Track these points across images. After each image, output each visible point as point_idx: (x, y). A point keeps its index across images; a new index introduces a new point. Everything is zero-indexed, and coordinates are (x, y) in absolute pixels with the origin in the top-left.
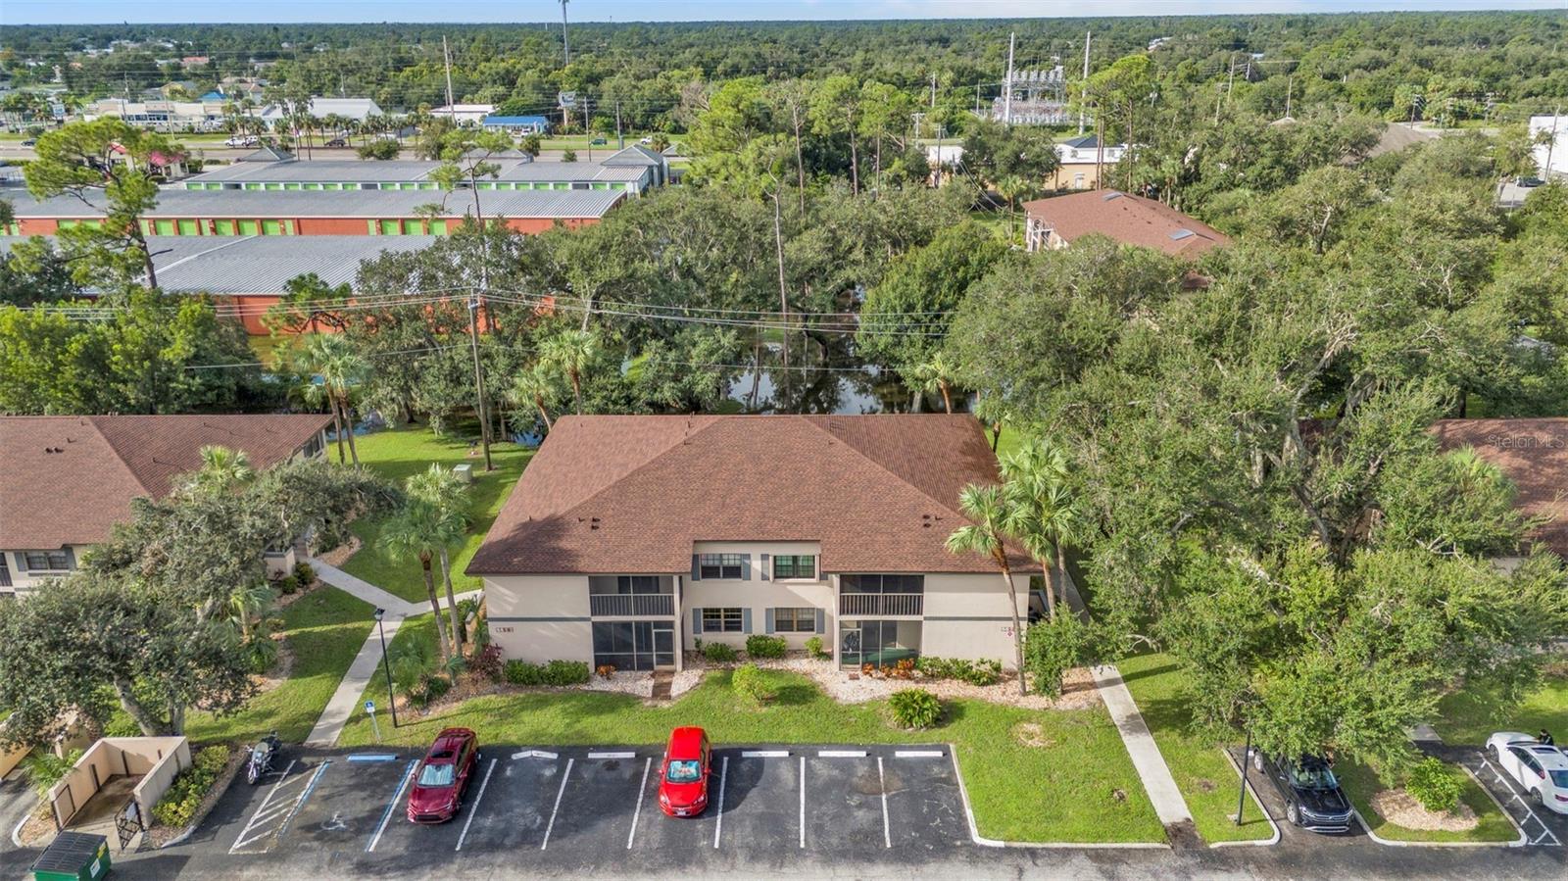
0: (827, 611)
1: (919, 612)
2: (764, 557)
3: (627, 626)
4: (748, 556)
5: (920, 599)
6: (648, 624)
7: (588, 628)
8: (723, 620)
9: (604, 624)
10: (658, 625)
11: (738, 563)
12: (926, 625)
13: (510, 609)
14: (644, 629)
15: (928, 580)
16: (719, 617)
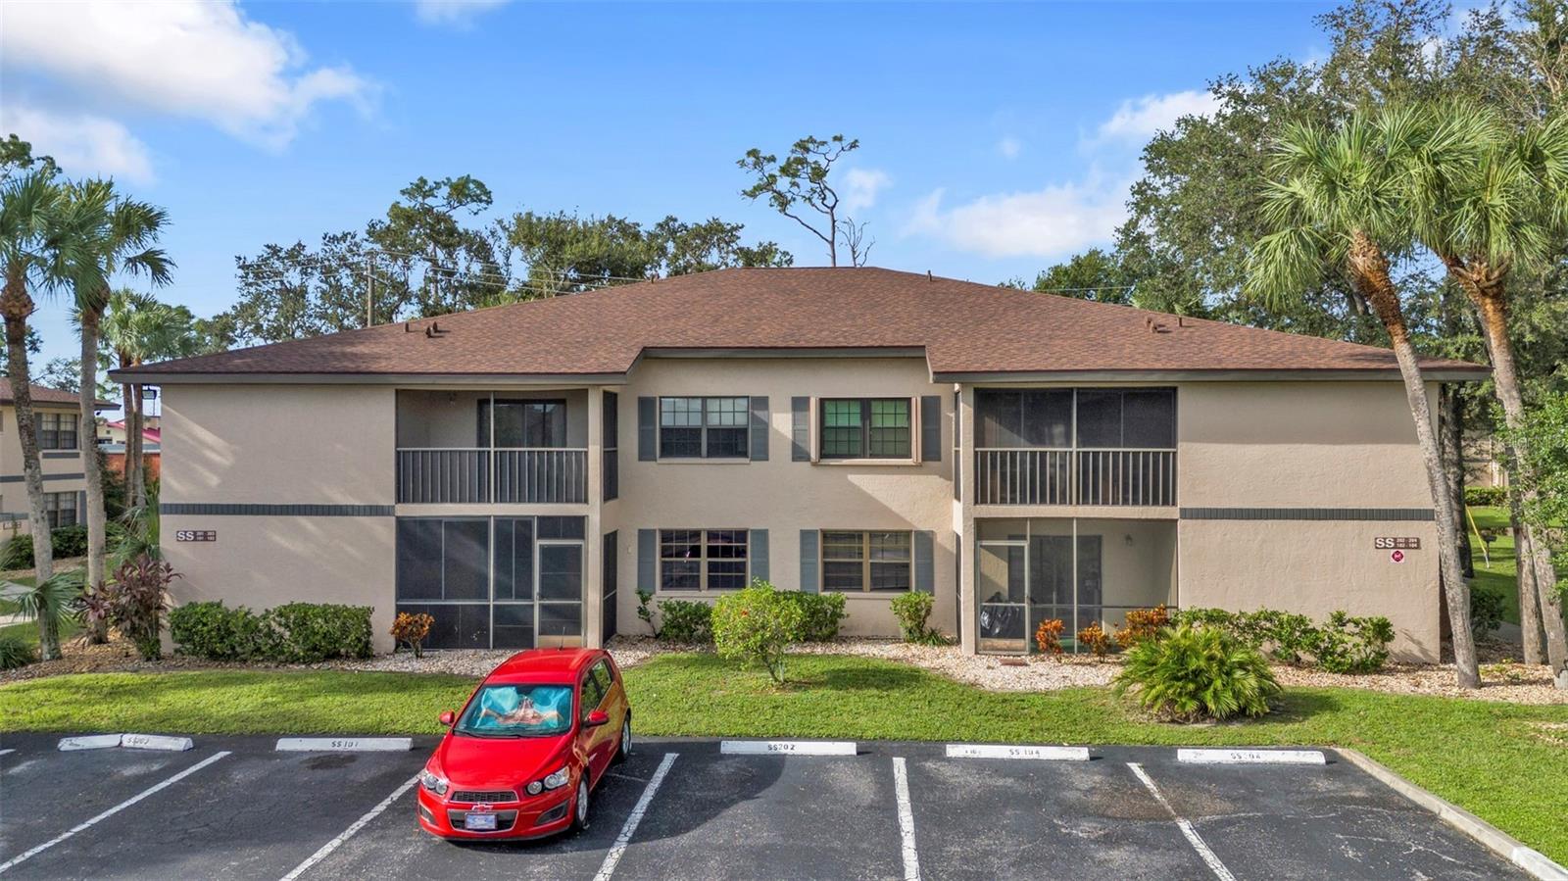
0: (939, 539)
1: (1168, 499)
2: (799, 404)
3: (475, 528)
4: (761, 403)
5: (1169, 463)
6: (525, 523)
7: (384, 532)
8: (704, 561)
9: (423, 522)
10: (551, 526)
11: (741, 420)
12: (1185, 530)
13: (214, 481)
14: (515, 537)
15: (1189, 408)
16: (696, 552)
